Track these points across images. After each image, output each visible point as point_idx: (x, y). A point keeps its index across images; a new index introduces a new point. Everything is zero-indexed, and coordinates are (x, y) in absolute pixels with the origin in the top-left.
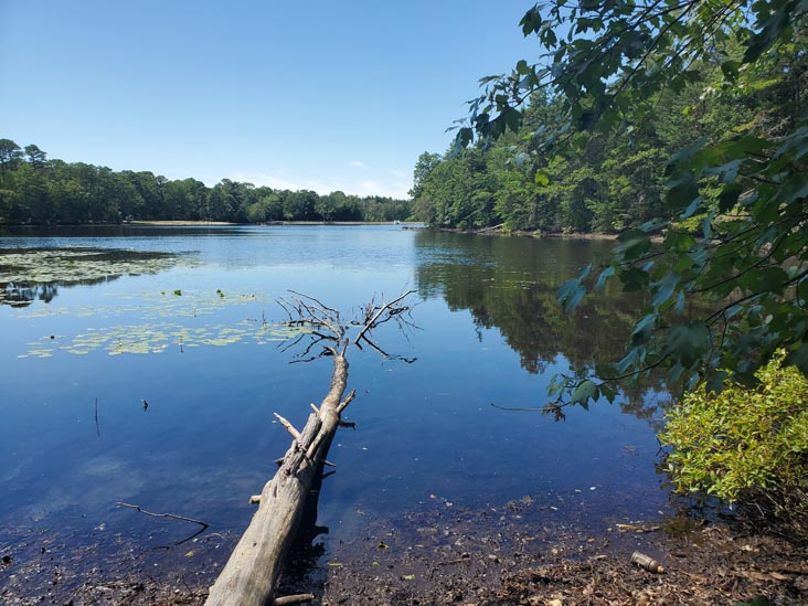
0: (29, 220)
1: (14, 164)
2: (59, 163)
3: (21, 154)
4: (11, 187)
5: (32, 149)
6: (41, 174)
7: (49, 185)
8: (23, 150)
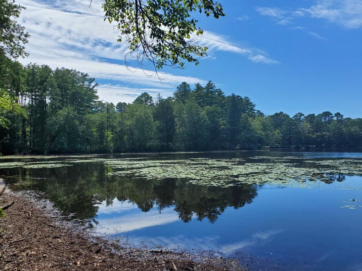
0: (335, 145)
1: (330, 122)
2: (349, 119)
3: (333, 117)
4: (328, 131)
5: (338, 114)
6: (341, 125)
7: (344, 129)
8: (334, 115)
